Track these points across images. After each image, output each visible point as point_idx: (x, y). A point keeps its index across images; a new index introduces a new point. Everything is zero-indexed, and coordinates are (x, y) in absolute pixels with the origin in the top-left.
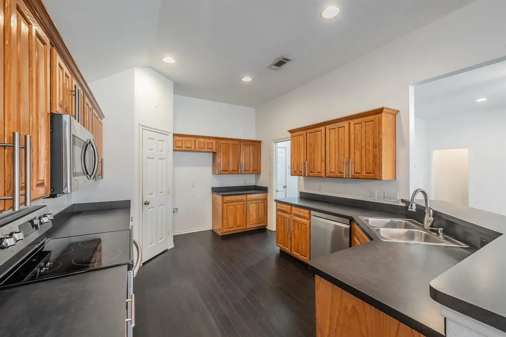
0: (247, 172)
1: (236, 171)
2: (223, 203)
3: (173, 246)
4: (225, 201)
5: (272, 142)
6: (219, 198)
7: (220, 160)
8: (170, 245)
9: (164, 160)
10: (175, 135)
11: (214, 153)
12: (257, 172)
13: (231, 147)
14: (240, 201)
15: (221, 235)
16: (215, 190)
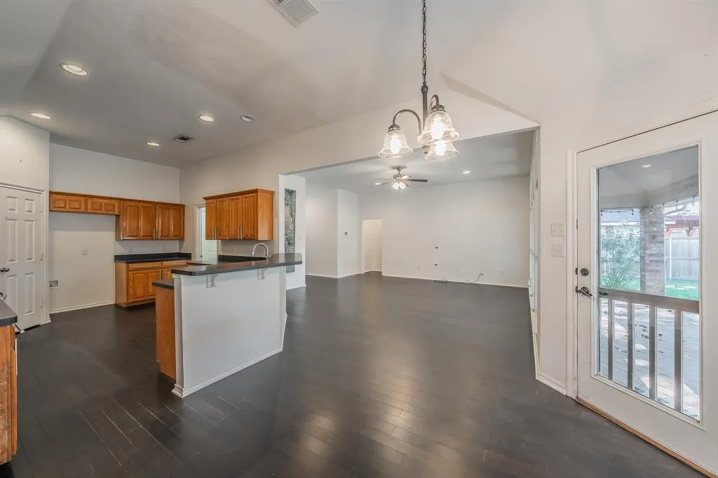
0: (165, 237)
1: (150, 237)
2: (128, 271)
3: (50, 321)
4: (130, 268)
5: (195, 207)
6: (123, 265)
7: (125, 224)
8: (45, 320)
9: (34, 223)
10: (51, 193)
11: (117, 216)
12: (180, 237)
13: (142, 210)
14: (154, 268)
15: (125, 306)
16: (118, 258)
